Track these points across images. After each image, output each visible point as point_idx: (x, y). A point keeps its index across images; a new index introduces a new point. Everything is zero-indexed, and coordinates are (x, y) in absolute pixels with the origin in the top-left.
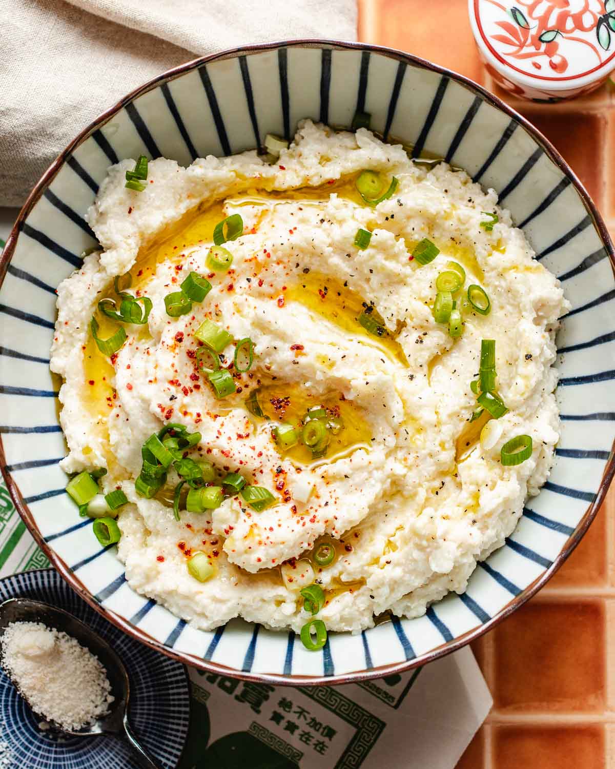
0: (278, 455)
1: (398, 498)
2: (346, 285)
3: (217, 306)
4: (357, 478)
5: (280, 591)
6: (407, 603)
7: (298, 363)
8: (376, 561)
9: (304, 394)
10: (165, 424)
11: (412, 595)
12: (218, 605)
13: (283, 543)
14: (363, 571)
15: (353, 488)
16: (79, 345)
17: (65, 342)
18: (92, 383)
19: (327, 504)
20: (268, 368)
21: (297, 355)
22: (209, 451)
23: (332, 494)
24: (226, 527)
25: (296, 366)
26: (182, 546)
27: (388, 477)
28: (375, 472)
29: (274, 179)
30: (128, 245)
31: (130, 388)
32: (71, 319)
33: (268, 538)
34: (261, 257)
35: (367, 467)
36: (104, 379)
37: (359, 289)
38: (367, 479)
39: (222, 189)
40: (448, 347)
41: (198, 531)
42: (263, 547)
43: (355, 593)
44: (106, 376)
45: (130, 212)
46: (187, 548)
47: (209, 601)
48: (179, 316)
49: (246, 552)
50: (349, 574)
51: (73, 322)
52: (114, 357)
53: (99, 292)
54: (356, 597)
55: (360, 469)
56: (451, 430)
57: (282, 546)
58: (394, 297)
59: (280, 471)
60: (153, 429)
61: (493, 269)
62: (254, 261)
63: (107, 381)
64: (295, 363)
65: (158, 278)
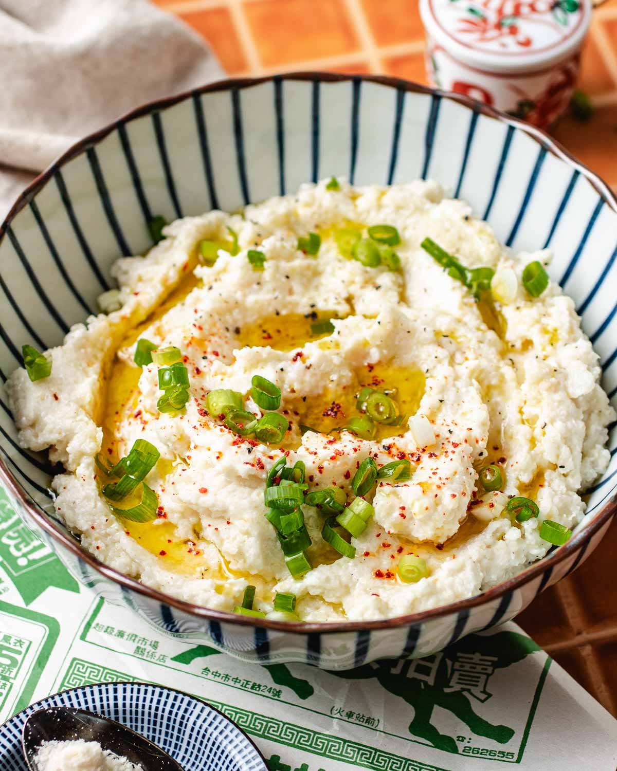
0: (373, 442)
1: (495, 392)
2: (278, 314)
3: (202, 389)
4: (450, 396)
5: (493, 526)
6: (589, 460)
7: (311, 365)
8: (533, 442)
9: (340, 391)
10: (264, 476)
11: (585, 453)
12: (461, 575)
13: (456, 473)
14: (533, 458)
15: (455, 405)
16: (121, 535)
17: (107, 545)
18: (163, 553)
19: (450, 432)
20: (293, 391)
21: (304, 362)
22: (320, 469)
23: (445, 423)
24: (397, 513)
25: (311, 369)
26: (379, 575)
27: (470, 378)
28: (457, 383)
29: (138, 305)
30: (81, 420)
31: (204, 491)
32: (93, 521)
33: (440, 479)
34: (196, 333)
35: (447, 384)
36: (169, 541)
37: (290, 307)
38: (457, 392)
39: (108, 343)
40: (400, 280)
41: (378, 552)
42: (444, 489)
43: (546, 484)
44: (168, 538)
45: (56, 398)
46: (384, 571)
47: (451, 579)
48: (184, 406)
49: (437, 505)
50: (525, 471)
51: (97, 521)
52: (161, 513)
53: (95, 478)
54: (549, 486)
55: (443, 390)
56: (473, 317)
57: (457, 476)
58: (322, 289)
59: (388, 448)
60: (258, 495)
61: (368, 211)
62: (193, 343)
63: (174, 540)
64: (308, 368)
65: (129, 440)
